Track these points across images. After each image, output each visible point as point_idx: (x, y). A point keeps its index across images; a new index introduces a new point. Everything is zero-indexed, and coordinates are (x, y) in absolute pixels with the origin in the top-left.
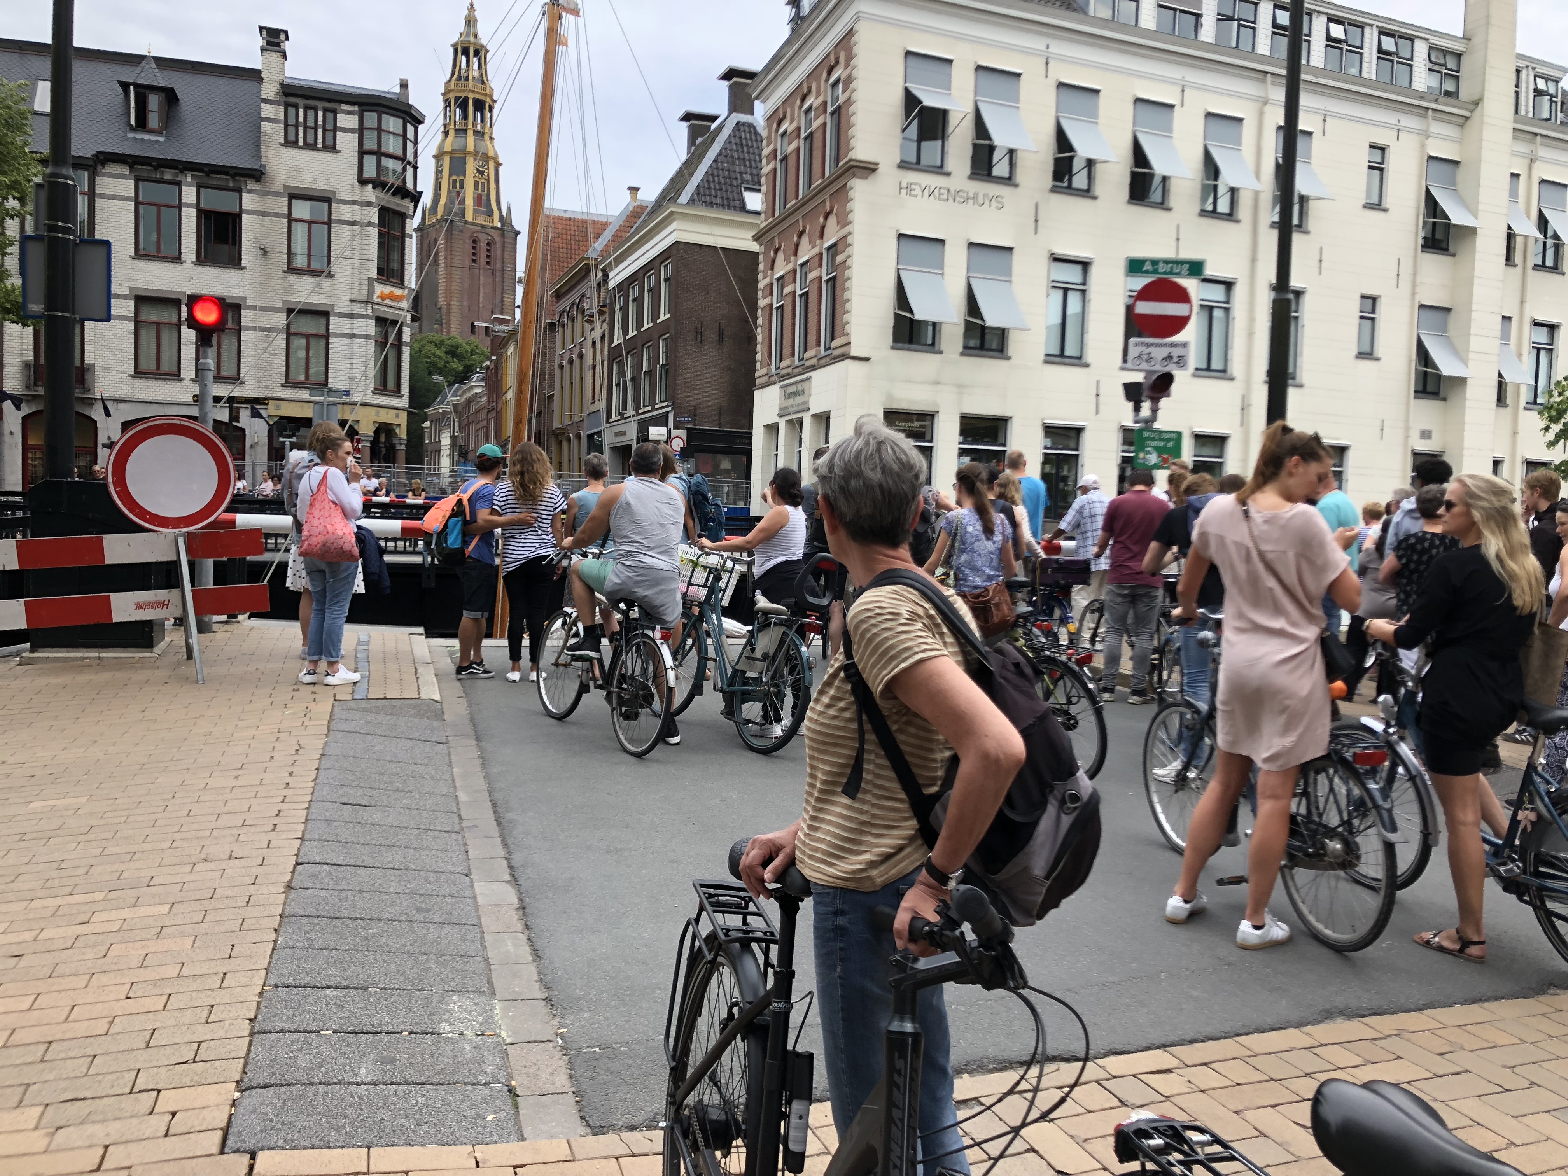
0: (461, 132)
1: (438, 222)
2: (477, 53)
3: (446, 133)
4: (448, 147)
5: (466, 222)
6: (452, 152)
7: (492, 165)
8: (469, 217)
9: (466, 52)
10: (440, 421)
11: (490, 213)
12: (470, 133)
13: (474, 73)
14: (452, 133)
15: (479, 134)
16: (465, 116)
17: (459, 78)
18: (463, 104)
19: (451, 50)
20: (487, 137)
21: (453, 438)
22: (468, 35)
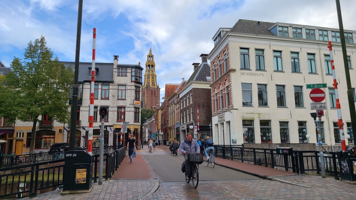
0: (149, 71)
1: (145, 88)
2: (152, 57)
3: (146, 71)
4: (146, 74)
5: (150, 87)
6: (147, 75)
7: (155, 76)
8: (151, 86)
9: (150, 57)
10: (146, 126)
11: (155, 85)
12: (151, 71)
13: (151, 60)
14: (147, 71)
15: (152, 71)
16: (150, 68)
17: (149, 61)
18: (149, 66)
19: (147, 57)
20: (154, 71)
21: (148, 130)
22: (150, 54)
